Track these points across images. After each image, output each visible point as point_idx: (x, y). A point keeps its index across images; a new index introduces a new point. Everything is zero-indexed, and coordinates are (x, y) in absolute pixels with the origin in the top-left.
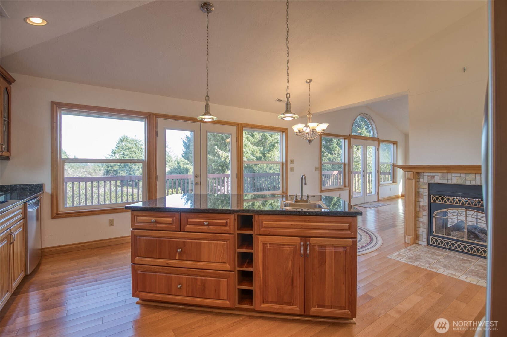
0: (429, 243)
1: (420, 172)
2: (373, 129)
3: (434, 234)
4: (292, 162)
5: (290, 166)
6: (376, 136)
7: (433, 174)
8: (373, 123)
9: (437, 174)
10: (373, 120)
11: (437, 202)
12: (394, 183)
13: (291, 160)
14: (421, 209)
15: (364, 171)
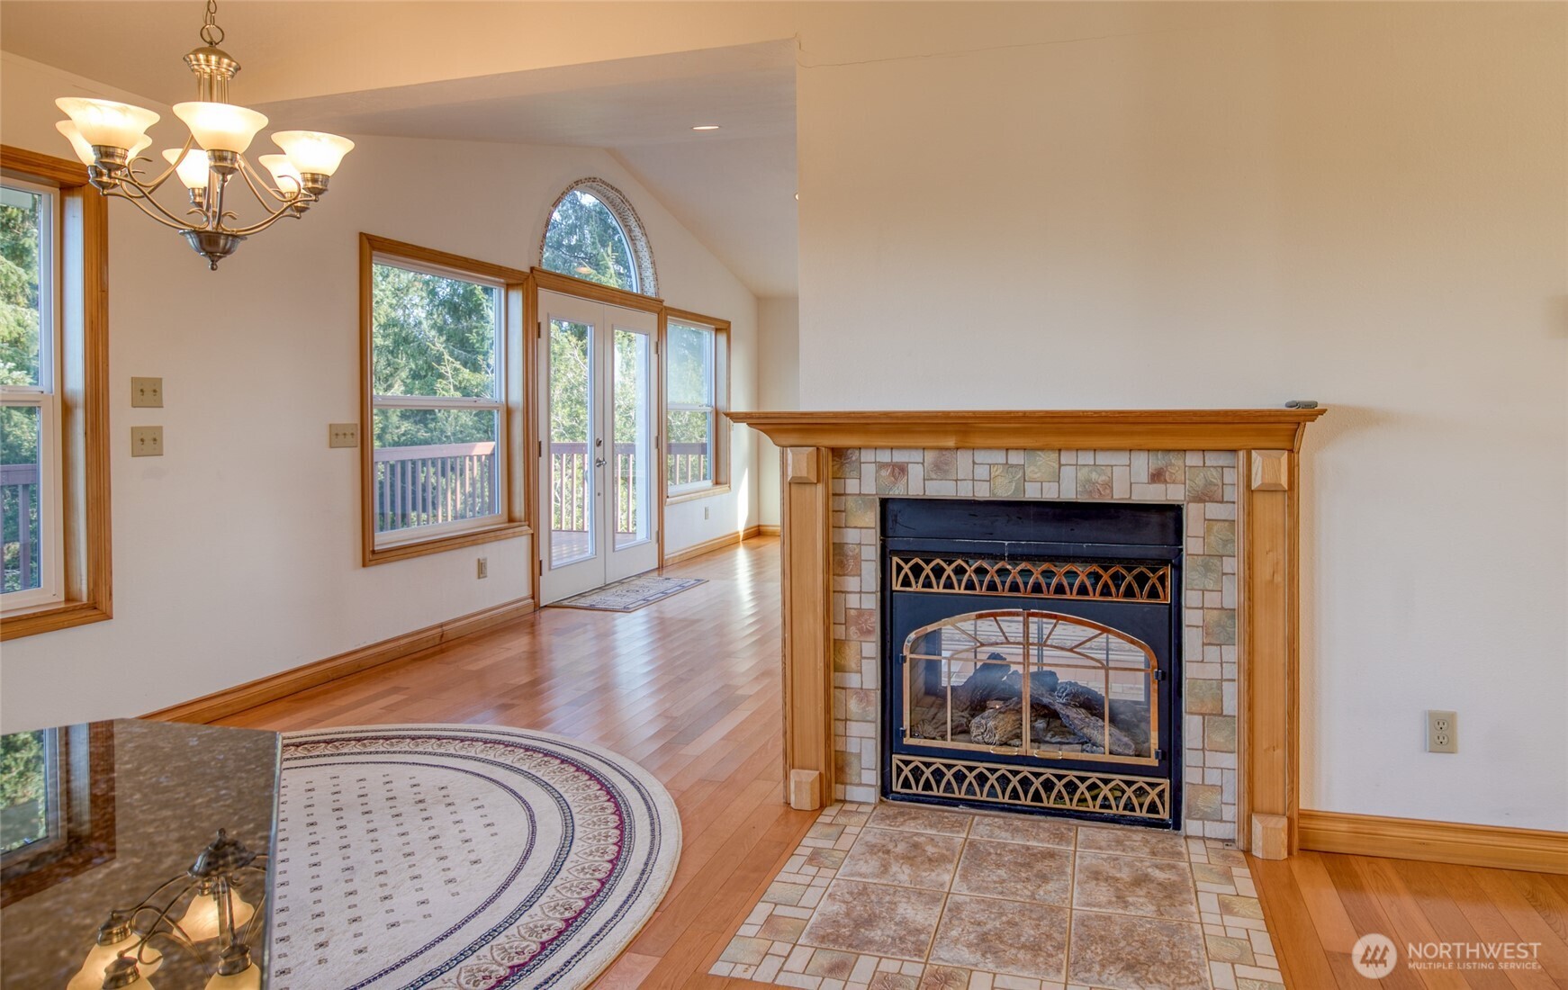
0: (885, 790)
1: (848, 449)
2: (638, 257)
3: (908, 741)
4: (147, 392)
6: (650, 291)
7: (899, 457)
8: (637, 232)
9: (916, 456)
10: (638, 220)
11: (916, 587)
12: (719, 489)
13: (136, 379)
14: (853, 629)
15: (599, 444)
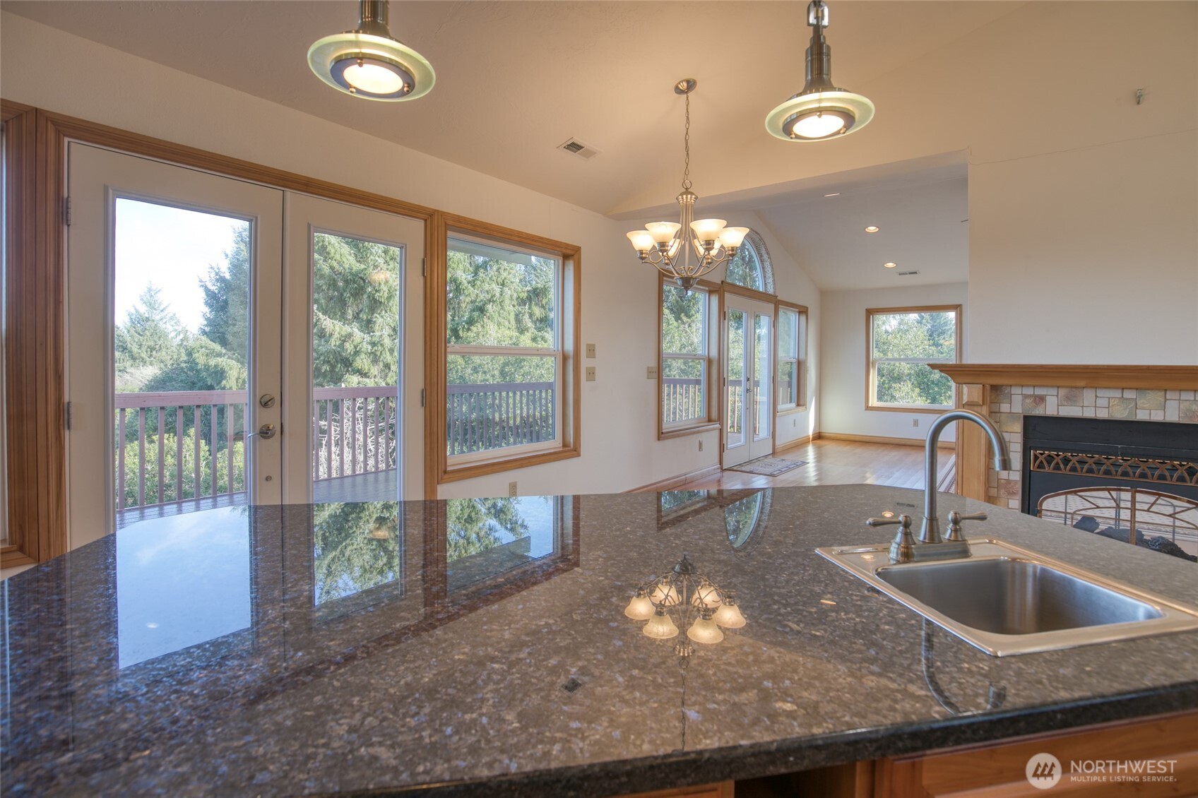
1: (1002, 386)
2: (764, 271)
4: (591, 350)
5: (585, 363)
6: (771, 291)
7: (1039, 391)
8: (765, 257)
9: (1054, 391)
10: (766, 250)
11: (1049, 469)
12: (800, 409)
13: (587, 345)
15: (748, 380)
